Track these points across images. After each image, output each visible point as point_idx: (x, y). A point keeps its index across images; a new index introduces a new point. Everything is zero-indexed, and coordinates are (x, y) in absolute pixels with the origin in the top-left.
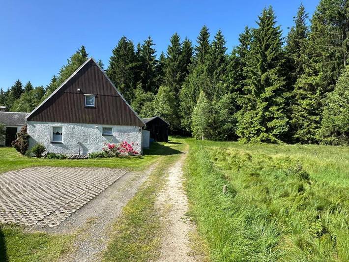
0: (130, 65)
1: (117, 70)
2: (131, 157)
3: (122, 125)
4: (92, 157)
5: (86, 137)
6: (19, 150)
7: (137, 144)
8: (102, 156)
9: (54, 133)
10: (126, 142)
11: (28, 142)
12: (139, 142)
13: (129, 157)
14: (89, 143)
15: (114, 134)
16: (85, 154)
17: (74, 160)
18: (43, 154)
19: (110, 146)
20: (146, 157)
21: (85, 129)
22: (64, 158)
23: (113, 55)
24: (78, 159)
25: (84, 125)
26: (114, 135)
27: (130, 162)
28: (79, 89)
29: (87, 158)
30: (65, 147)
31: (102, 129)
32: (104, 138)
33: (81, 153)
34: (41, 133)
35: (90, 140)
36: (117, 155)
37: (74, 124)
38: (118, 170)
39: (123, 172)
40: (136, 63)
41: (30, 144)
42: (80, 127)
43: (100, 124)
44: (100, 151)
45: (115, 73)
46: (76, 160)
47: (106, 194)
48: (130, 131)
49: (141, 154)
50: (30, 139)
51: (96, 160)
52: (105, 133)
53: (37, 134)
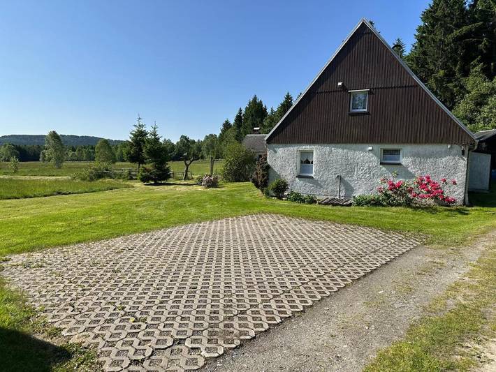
0: (457, 32)
1: (431, 49)
2: (439, 208)
3: (420, 143)
4: (359, 204)
5: (351, 167)
6: (257, 186)
7: (455, 183)
8: (376, 203)
9: (302, 162)
10: (428, 178)
11: (268, 174)
12: (461, 177)
13: (436, 210)
14: (355, 178)
15: (404, 161)
16: (348, 196)
17: (326, 207)
18: (286, 194)
19: (392, 185)
20: (475, 211)
21: (350, 154)
22: (312, 201)
23: (422, 24)
24: (334, 205)
25: (349, 145)
26: (403, 163)
27: (433, 220)
28: (340, 84)
29: (350, 205)
30: (317, 184)
31: (380, 152)
32: (384, 169)
33: (343, 194)
34: (285, 161)
35: (358, 173)
36: (409, 203)
37: (330, 145)
38: (397, 237)
39: (407, 245)
40: (469, 27)
41: (270, 178)
42: (340, 150)
43: (378, 143)
44: (373, 194)
45: (424, 53)
46: (330, 207)
47: (335, 305)
48: (440, 155)
49: (464, 204)
50: (270, 171)
51: (363, 209)
52: (386, 160)
53: (279, 163)
